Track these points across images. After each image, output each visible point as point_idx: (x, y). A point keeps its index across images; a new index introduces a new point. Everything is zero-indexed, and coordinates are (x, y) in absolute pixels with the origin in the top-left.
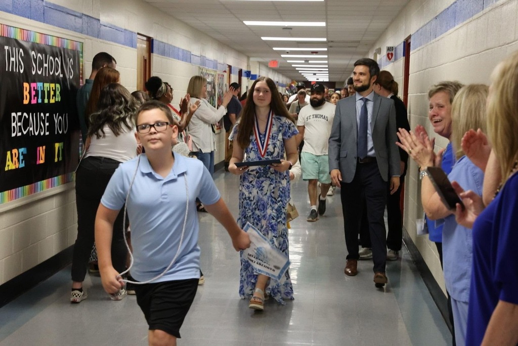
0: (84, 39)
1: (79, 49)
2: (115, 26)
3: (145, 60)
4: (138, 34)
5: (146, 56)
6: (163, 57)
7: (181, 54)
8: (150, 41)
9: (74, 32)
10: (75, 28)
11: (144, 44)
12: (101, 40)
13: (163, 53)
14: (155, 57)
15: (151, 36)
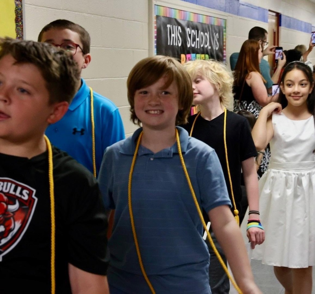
0: (227, 16)
1: (224, 26)
2: (251, 5)
3: (275, 33)
4: (270, 11)
5: (276, 30)
6: (289, 29)
7: (303, 27)
8: (279, 16)
9: (219, 11)
10: (221, 8)
11: (273, 19)
12: (240, 17)
13: (289, 26)
14: (283, 29)
15: (279, 11)
